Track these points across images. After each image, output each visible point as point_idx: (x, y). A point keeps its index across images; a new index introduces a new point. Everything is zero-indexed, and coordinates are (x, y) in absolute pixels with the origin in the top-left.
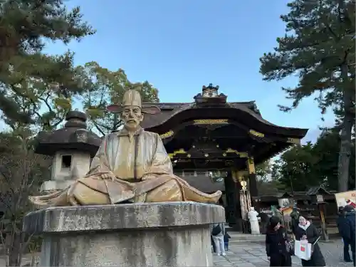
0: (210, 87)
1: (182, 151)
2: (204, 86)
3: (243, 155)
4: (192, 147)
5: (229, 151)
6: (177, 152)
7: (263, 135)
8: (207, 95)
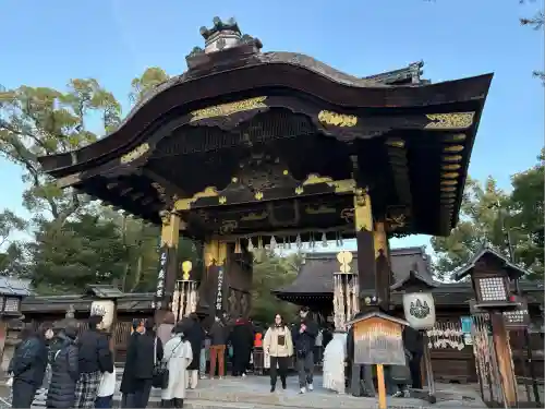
0: (219, 27)
1: (210, 192)
2: (203, 28)
3: (343, 187)
4: (230, 180)
5: (313, 179)
6: (200, 195)
7: (354, 120)
8: (213, 48)
